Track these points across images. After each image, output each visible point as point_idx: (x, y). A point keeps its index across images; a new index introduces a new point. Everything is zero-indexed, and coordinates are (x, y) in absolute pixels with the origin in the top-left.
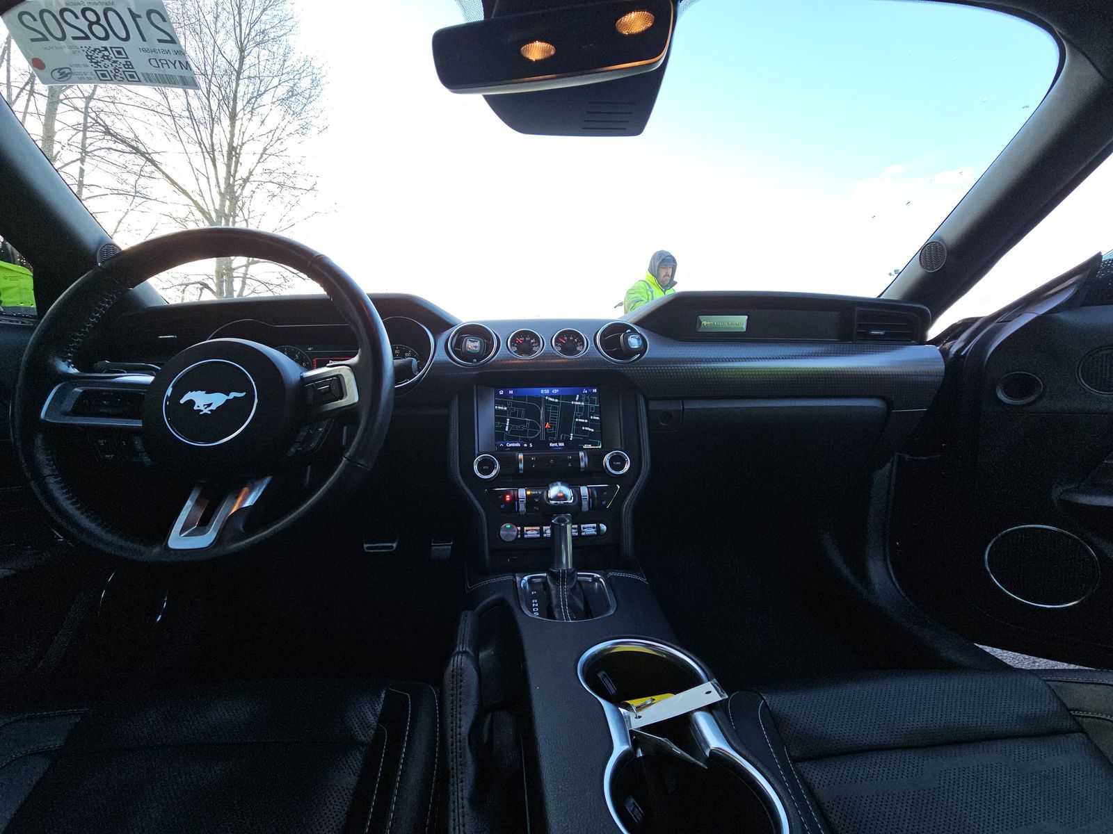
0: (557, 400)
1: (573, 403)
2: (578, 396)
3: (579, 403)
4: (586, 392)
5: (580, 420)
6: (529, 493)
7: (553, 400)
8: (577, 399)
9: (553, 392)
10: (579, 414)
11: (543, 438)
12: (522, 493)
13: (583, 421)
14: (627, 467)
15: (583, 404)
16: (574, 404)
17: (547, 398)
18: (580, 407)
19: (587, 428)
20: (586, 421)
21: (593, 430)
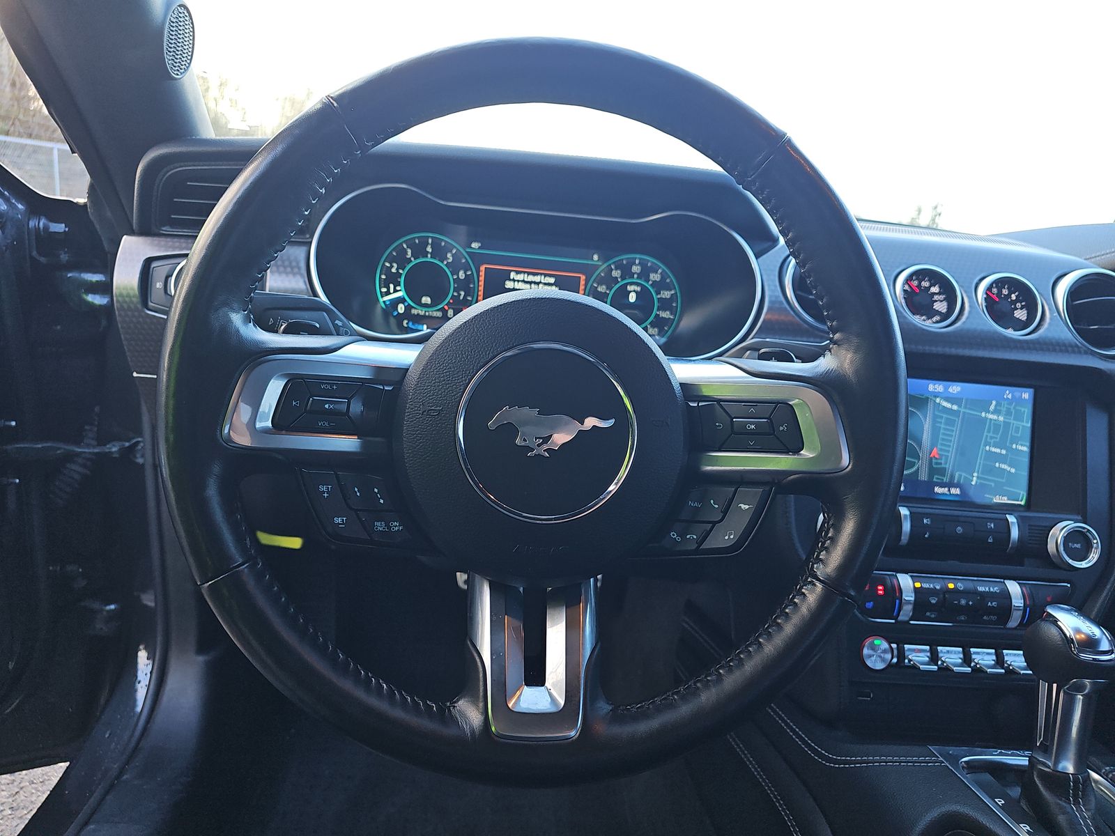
0: (955, 407)
1: (983, 414)
2: (994, 403)
3: (995, 417)
4: (1010, 396)
5: (993, 450)
6: (918, 585)
7: (948, 405)
8: (992, 408)
9: (950, 390)
10: (991, 438)
11: (923, 476)
12: (906, 582)
13: (998, 450)
14: (1094, 557)
15: (1001, 418)
16: (986, 418)
17: (938, 400)
18: (997, 426)
19: (1004, 466)
20: (1004, 452)
21: (1013, 470)
